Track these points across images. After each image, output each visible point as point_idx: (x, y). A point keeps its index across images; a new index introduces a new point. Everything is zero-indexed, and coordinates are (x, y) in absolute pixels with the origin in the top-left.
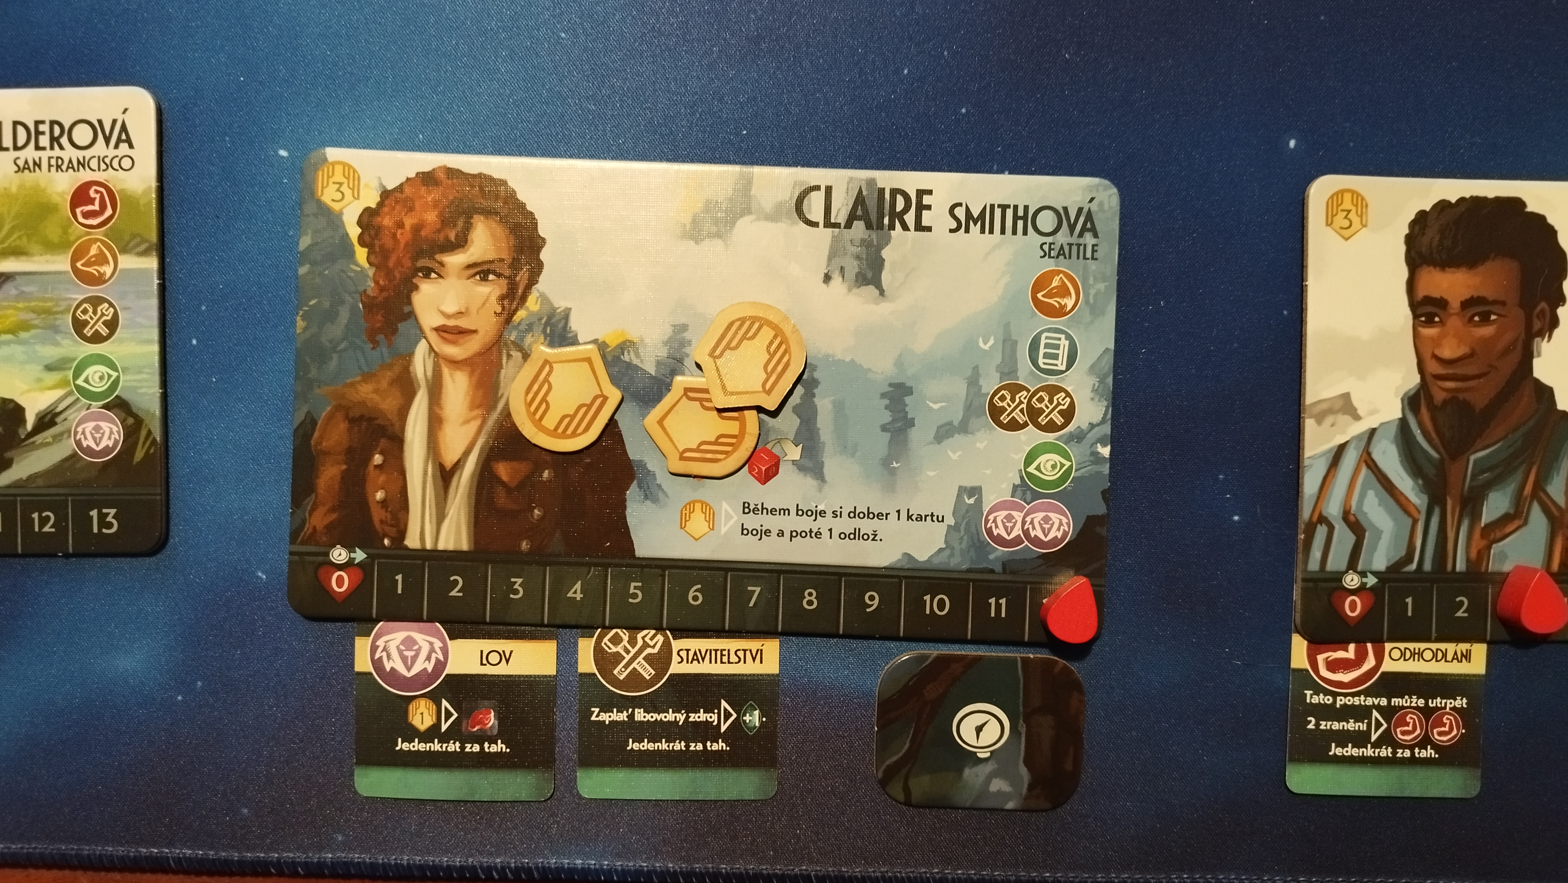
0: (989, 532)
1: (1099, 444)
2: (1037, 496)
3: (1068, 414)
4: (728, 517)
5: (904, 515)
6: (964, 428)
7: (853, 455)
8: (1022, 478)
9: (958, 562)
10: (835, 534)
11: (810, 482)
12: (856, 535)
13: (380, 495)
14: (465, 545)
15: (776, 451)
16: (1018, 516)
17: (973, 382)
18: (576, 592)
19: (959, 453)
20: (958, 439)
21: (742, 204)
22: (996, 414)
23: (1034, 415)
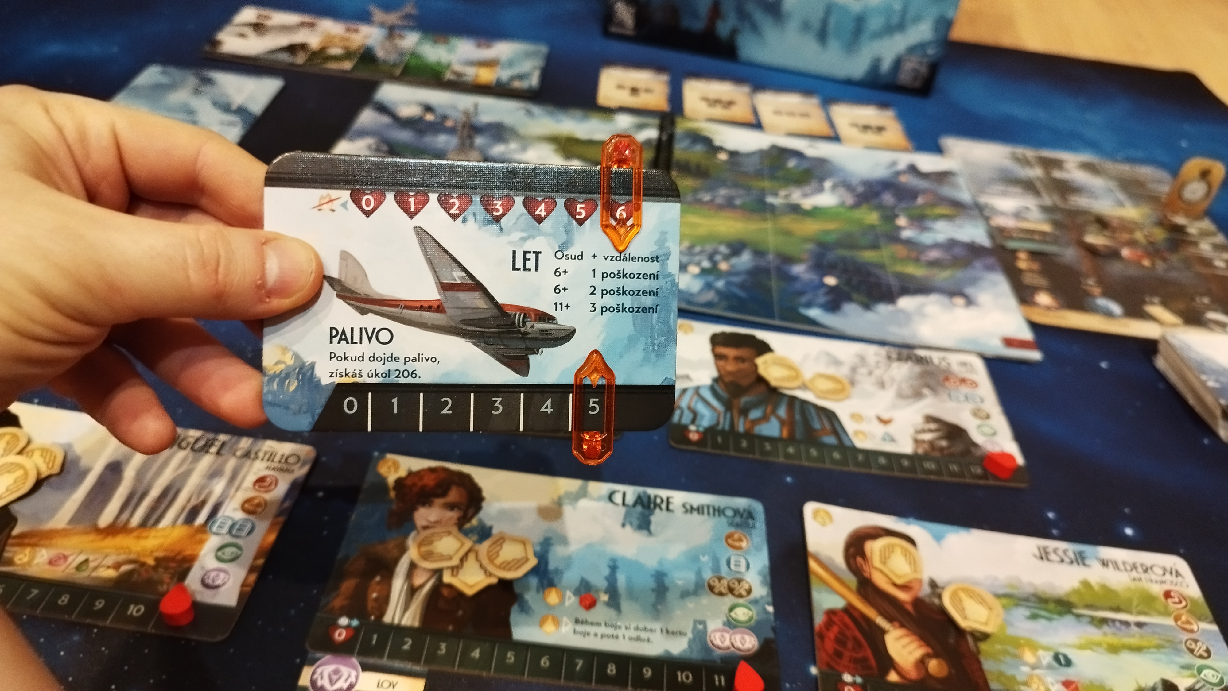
0: (712, 643)
1: (767, 606)
2: (736, 627)
3: (749, 591)
4: (567, 625)
5: (665, 631)
6: (695, 594)
7: (637, 602)
8: (727, 618)
9: (696, 656)
10: (627, 637)
11: (612, 613)
12: (638, 639)
13: (374, 595)
14: (416, 624)
15: (595, 596)
16: (727, 637)
17: (699, 573)
18: (476, 654)
19: (693, 605)
20: (692, 598)
21: (583, 494)
22: (711, 588)
23: (731, 590)
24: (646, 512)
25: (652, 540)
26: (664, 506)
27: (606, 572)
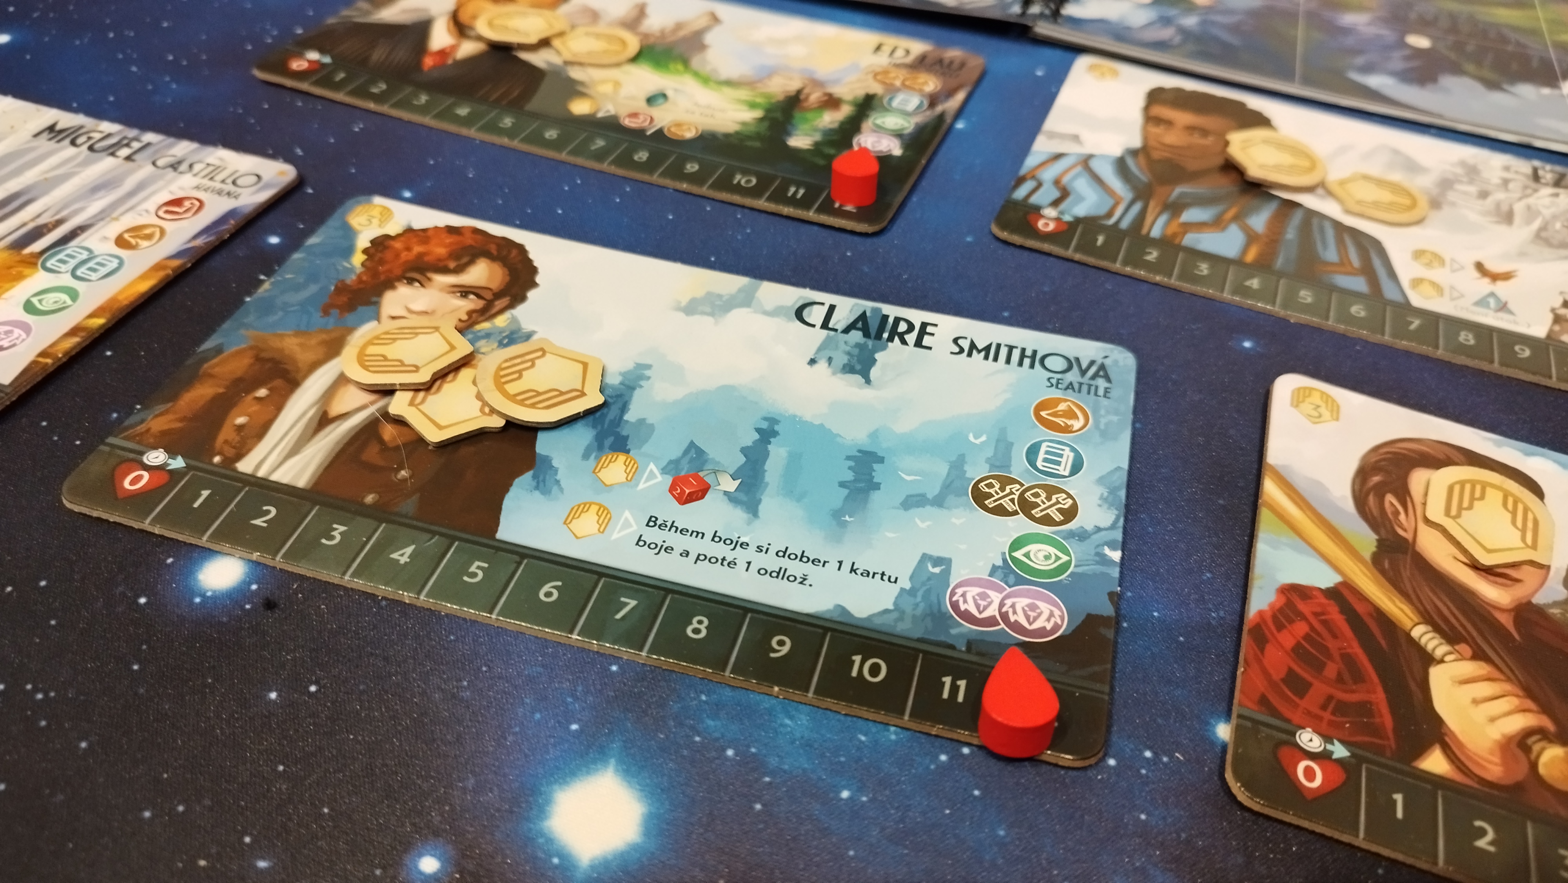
0: (955, 606)
1: (1106, 547)
2: (1021, 581)
3: (1070, 514)
4: (627, 524)
5: (846, 567)
6: (939, 502)
7: (799, 500)
8: (1005, 560)
9: (908, 628)
10: (754, 568)
11: (739, 515)
12: (780, 574)
13: (241, 420)
14: (302, 482)
15: (709, 479)
16: (996, 597)
17: (957, 467)
18: (403, 556)
19: (928, 523)
20: (930, 510)
21: (746, 300)
22: (980, 498)
23: (1026, 507)
24: (870, 343)
25: (867, 393)
26: (911, 338)
27: (750, 438)
